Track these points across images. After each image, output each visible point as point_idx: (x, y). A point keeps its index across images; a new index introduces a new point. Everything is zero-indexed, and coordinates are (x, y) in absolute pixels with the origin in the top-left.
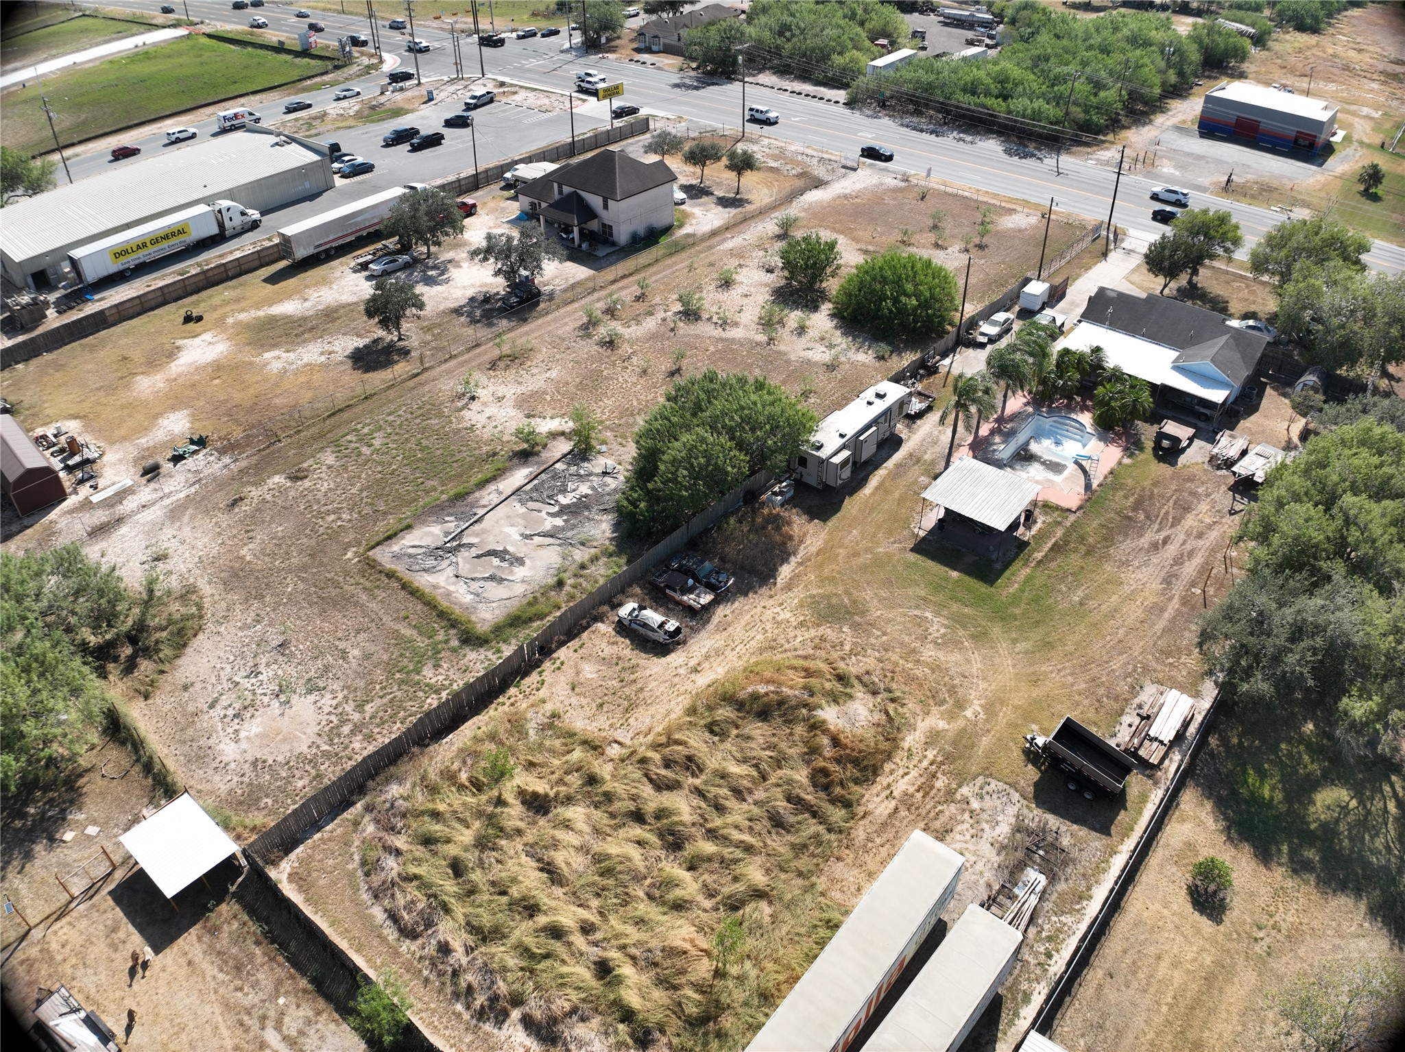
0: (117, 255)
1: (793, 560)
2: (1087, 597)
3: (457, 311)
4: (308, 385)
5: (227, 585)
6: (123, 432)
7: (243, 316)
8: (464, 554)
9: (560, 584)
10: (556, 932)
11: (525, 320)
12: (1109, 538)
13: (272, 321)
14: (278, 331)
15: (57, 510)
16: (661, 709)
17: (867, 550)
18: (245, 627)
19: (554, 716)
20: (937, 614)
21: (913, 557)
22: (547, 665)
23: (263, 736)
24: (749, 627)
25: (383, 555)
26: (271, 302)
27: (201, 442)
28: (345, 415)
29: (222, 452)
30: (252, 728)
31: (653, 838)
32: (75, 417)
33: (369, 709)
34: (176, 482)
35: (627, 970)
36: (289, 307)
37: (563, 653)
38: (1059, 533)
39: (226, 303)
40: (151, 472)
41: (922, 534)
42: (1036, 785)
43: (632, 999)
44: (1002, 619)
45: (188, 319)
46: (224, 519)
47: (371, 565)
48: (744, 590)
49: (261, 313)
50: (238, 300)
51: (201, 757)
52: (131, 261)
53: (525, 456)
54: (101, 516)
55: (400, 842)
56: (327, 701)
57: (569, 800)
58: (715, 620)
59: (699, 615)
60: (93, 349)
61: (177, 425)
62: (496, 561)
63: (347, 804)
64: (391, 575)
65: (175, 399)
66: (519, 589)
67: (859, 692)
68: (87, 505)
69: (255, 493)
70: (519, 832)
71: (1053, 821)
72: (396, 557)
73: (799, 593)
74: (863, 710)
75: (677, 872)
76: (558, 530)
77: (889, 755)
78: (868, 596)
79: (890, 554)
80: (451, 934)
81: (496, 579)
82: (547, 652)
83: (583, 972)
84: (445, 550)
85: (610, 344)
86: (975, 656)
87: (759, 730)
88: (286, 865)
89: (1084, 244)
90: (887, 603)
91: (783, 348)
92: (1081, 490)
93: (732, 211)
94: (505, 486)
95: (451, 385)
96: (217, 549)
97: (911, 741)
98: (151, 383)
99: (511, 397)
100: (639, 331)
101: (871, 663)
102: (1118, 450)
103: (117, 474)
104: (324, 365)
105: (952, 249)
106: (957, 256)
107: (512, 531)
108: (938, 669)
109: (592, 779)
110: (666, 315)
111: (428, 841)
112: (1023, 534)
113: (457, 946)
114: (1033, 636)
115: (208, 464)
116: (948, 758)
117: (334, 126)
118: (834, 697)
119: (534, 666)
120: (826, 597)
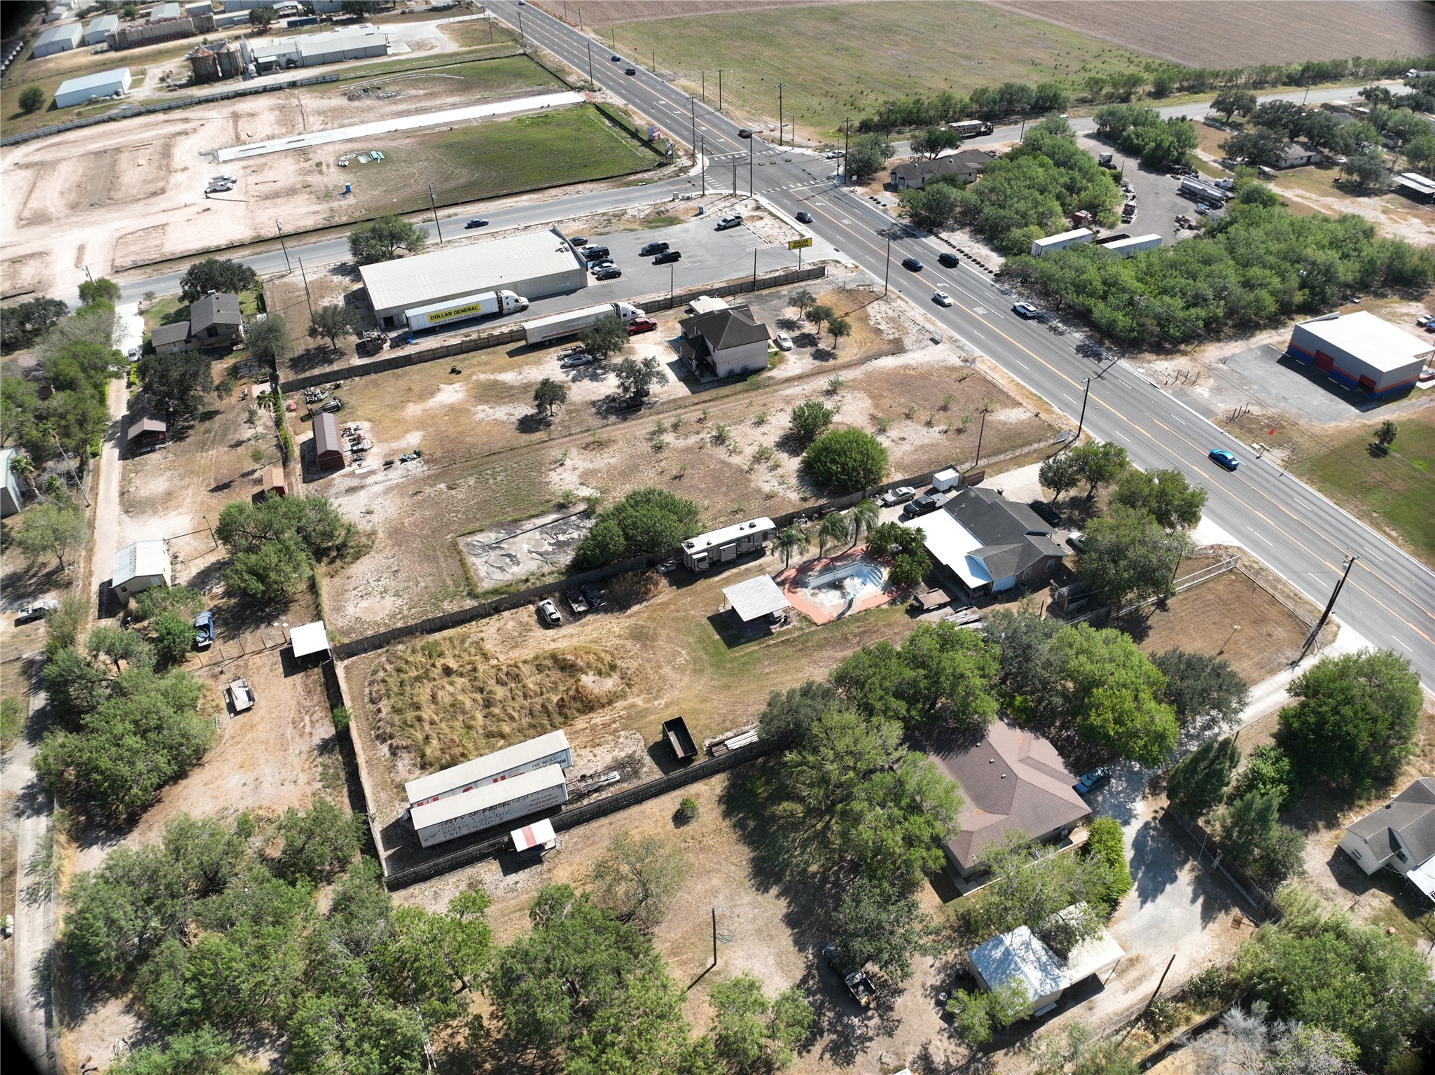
0: (433, 318)
1: (645, 603)
2: (775, 672)
3: (594, 403)
4: (488, 434)
5: (390, 535)
6: (386, 436)
7: (483, 377)
8: (498, 552)
9: (527, 580)
10: (419, 719)
11: (625, 419)
12: (820, 647)
13: (495, 384)
14: (495, 392)
15: (338, 474)
16: (526, 651)
17: (685, 610)
18: (387, 558)
19: (482, 639)
20: (688, 653)
21: (705, 621)
22: (496, 617)
23: (366, 608)
24: (596, 629)
25: (462, 542)
26: (502, 370)
27: (418, 454)
28: (494, 457)
29: (427, 462)
30: (364, 604)
31: (481, 702)
32: (370, 420)
33: (413, 611)
34: (396, 475)
35: (435, 742)
36: (509, 377)
37: (506, 614)
38: (797, 634)
39: (479, 364)
40: (389, 464)
41: (722, 610)
42: (656, 743)
43: (428, 751)
44: (718, 667)
45: (454, 371)
46: (407, 500)
47: (454, 545)
48: (606, 610)
49: (492, 377)
50: (486, 364)
51: (338, 609)
52: (441, 321)
53: (561, 507)
54: (355, 482)
55: (388, 667)
56: (399, 602)
57: (461, 675)
58: (583, 620)
59: (578, 616)
60: (398, 377)
61: (414, 439)
62: (508, 560)
63: (380, 647)
64: (459, 553)
65: (420, 424)
66: (509, 577)
67: (616, 676)
68: (352, 474)
69: (428, 490)
70: (434, 680)
71: (648, 759)
72: (467, 544)
73: (632, 621)
74: (610, 684)
75: (479, 716)
76: (547, 553)
77: (603, 706)
78: (664, 633)
79: (694, 617)
80: (385, 706)
81: (501, 569)
82: (497, 609)
83: (420, 736)
84: (490, 547)
85: (658, 448)
86: (686, 679)
87: (556, 675)
88: (346, 662)
89: (1042, 445)
90: (670, 640)
91: (752, 477)
92: (835, 615)
93: (817, 363)
94: (539, 521)
95: (556, 453)
96: (395, 515)
97: (619, 704)
98: (413, 410)
99: (581, 469)
100: (682, 443)
101: (634, 665)
102: (886, 598)
103: (373, 461)
104: (503, 422)
105: (936, 429)
106: (934, 435)
107: (525, 547)
108: (663, 678)
109: (475, 670)
110: (706, 436)
111: (399, 670)
112: (775, 628)
113: (384, 711)
114: (725, 680)
115: (416, 467)
116: (629, 717)
117: (622, 227)
118: (600, 673)
119: (490, 615)
120: (643, 627)
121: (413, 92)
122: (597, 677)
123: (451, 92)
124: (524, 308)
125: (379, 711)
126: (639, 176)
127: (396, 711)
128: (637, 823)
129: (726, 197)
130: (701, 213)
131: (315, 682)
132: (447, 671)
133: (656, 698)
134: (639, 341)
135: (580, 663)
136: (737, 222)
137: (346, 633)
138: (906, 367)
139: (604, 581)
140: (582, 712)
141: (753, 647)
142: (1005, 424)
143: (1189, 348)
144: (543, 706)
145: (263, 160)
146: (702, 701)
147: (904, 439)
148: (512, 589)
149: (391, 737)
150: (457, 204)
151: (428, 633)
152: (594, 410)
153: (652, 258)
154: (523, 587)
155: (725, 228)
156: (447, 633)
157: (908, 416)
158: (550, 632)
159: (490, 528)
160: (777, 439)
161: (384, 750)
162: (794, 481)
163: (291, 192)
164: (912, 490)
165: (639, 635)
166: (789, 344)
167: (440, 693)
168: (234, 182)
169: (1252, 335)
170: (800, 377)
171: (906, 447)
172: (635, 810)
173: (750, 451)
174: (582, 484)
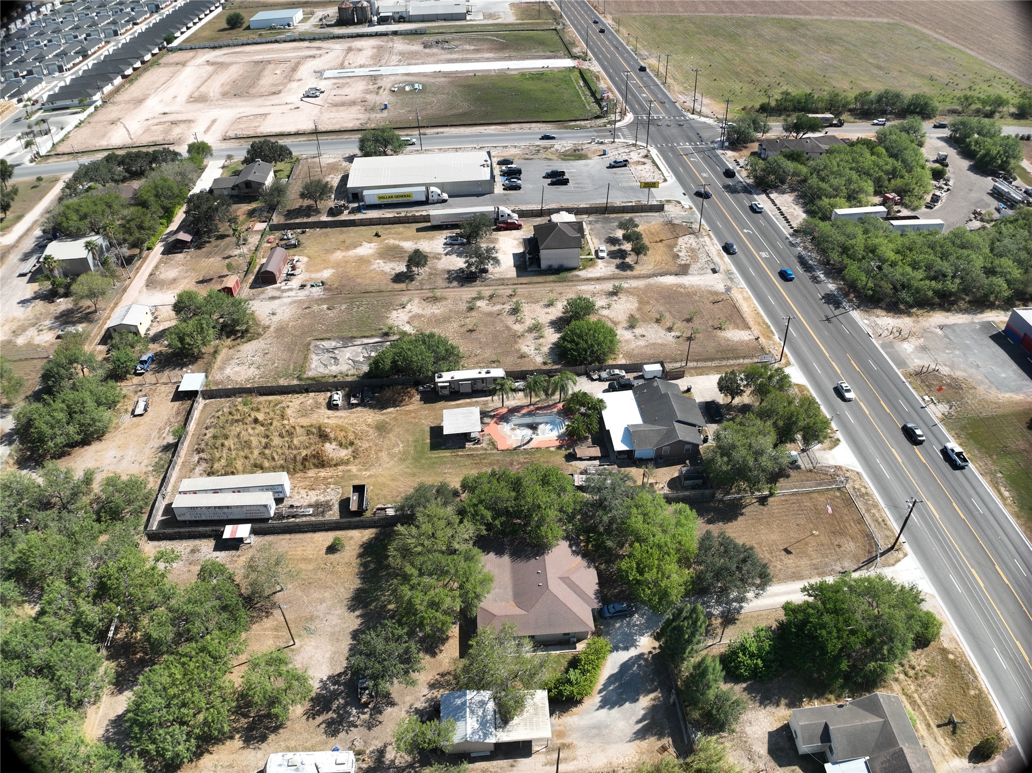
0: (380, 198)
1: (397, 408)
3: (449, 272)
4: (372, 279)
5: (276, 331)
6: (312, 269)
7: (392, 242)
8: (330, 355)
9: (335, 377)
11: (462, 286)
13: (396, 248)
14: (393, 253)
15: (271, 286)
16: (307, 420)
17: (420, 419)
18: (266, 344)
19: (288, 406)
20: (403, 447)
21: (428, 429)
22: (305, 395)
23: (237, 372)
24: (358, 417)
25: (314, 343)
26: (407, 239)
27: (323, 284)
28: (367, 295)
29: (325, 290)
30: (237, 369)
31: (263, 444)
32: (309, 257)
33: (261, 379)
34: (302, 294)
36: (408, 244)
37: (312, 394)
38: (480, 452)
39: (395, 233)
40: (303, 286)
42: (345, 498)
44: (416, 460)
45: (377, 235)
46: (299, 311)
47: (308, 345)
48: (372, 407)
49: (397, 243)
50: (399, 234)
51: (221, 369)
52: (386, 201)
53: (385, 334)
54: (277, 294)
55: (225, 410)
56: (256, 372)
57: (262, 425)
58: (353, 410)
59: (352, 406)
60: (342, 233)
61: (326, 274)
62: (333, 361)
63: (230, 396)
64: (308, 350)
65: (337, 265)
66: (327, 372)
67: (350, 449)
68: (278, 289)
69: (315, 308)
70: (245, 424)
71: (336, 507)
72: (316, 346)
73: (382, 417)
74: (344, 453)
75: (256, 452)
76: (358, 362)
77: (331, 466)
78: (397, 430)
79: (423, 424)
80: (210, 433)
81: (326, 366)
82: (307, 391)
83: (218, 455)
84: (328, 351)
85: (471, 309)
86: (392, 463)
87: (314, 439)
88: (207, 401)
89: (747, 361)
90: (398, 436)
91: (520, 341)
92: (514, 446)
93: (617, 271)
94: (366, 341)
95: (404, 299)
96: (287, 319)
97: (340, 468)
98: (339, 255)
99: (414, 313)
100: (489, 309)
101: (366, 445)
102: (557, 443)
103: (295, 283)
104: (386, 273)
105: (673, 334)
106: (670, 337)
107: (348, 355)
108: (378, 459)
109: (271, 424)
110: (507, 307)
111: (230, 413)
112: (469, 445)
113: (208, 435)
114: (415, 470)
115: (317, 292)
116: (342, 477)
117: (544, 156)
118: (341, 445)
119: (301, 393)
120: (387, 423)
121: (467, 47)
122: (338, 447)
123: (490, 50)
124: (444, 201)
125: (205, 435)
126: (578, 123)
127: (215, 437)
128: (305, 544)
129: (628, 146)
130: (604, 154)
131: (184, 409)
132: (256, 421)
133: (366, 470)
134: (504, 235)
135: (332, 435)
136: (625, 164)
137: (217, 384)
138: (680, 286)
139: (381, 388)
140: (316, 466)
141: (446, 454)
142: (728, 340)
143: (919, 312)
144: (295, 457)
145: (348, 80)
146: (393, 480)
147: (644, 336)
148: (324, 380)
149: (203, 451)
150: (447, 126)
151: (261, 395)
152: (447, 276)
153: (549, 181)
154: (331, 380)
155: (613, 167)
156: (270, 398)
157: (658, 321)
158: (330, 412)
159: (334, 339)
160: (554, 318)
161: (196, 458)
162: (546, 349)
163: (353, 103)
164: (623, 373)
165: (381, 428)
166: (604, 255)
167: (243, 433)
168: (322, 92)
169: (982, 312)
170: (598, 279)
171: (642, 343)
172: (309, 535)
173: (529, 322)
174: (408, 322)
